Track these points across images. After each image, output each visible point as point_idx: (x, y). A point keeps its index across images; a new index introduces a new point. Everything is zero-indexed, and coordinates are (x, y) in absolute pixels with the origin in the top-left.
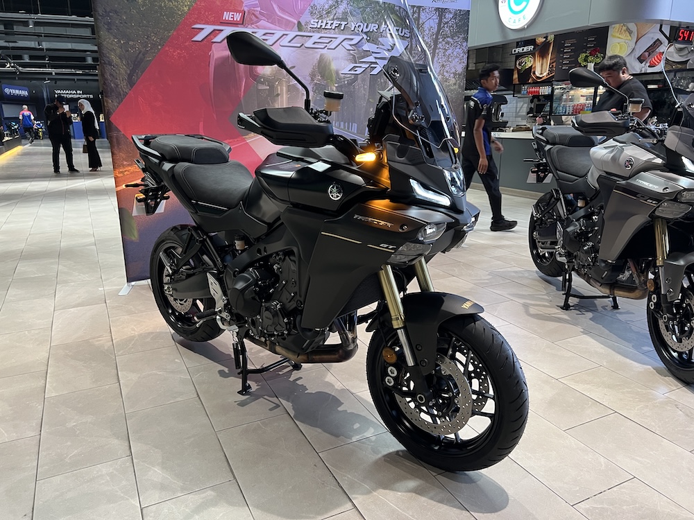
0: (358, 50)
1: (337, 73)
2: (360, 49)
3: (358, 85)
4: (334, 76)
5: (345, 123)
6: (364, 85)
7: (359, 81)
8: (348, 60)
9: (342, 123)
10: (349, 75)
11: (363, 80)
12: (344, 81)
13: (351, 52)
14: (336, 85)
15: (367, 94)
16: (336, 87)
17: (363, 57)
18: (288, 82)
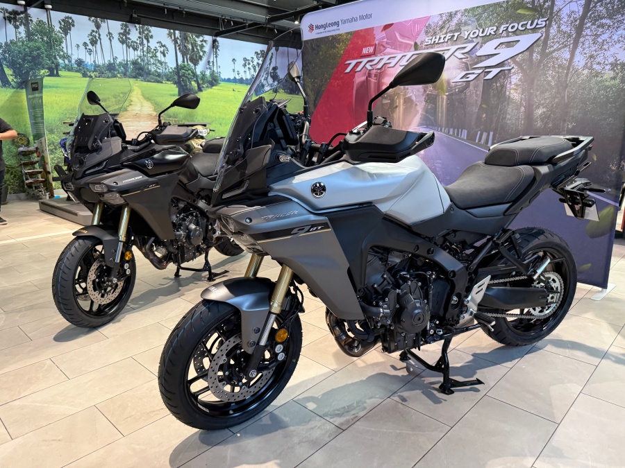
0: (471, 57)
1: (448, 82)
2: (474, 56)
3: (470, 91)
4: (445, 85)
5: (454, 130)
6: (476, 91)
7: (471, 88)
8: (459, 69)
9: (451, 130)
10: (460, 83)
11: (476, 86)
12: (455, 90)
13: (463, 60)
14: (447, 94)
15: (480, 100)
16: (447, 96)
17: (477, 63)
18: (405, 95)
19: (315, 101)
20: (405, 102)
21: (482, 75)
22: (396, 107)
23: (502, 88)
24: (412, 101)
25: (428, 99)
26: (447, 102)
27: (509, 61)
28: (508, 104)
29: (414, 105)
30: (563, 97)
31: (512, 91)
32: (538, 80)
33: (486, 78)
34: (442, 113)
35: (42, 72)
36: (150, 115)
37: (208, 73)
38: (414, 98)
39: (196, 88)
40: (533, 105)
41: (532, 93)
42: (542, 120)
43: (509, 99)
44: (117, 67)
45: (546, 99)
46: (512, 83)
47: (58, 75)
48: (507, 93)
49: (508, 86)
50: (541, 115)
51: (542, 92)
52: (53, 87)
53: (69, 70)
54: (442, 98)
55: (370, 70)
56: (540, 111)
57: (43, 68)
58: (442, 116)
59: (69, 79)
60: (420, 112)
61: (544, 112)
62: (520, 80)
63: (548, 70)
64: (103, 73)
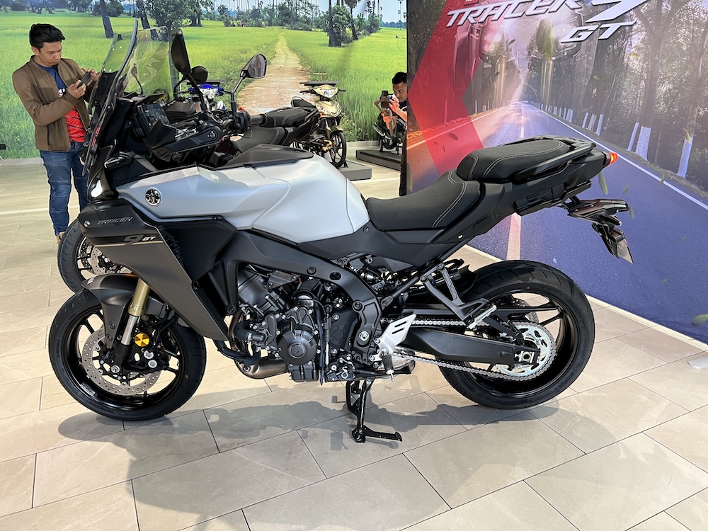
0: (585, 6)
1: (556, 42)
3: (581, 55)
4: (553, 46)
5: (558, 108)
6: (589, 56)
7: (582, 51)
8: (570, 23)
9: (555, 109)
10: (570, 44)
11: (588, 49)
12: (564, 53)
13: (576, 11)
14: (554, 58)
15: (592, 68)
16: (553, 61)
17: (591, 16)
18: (507, 59)
19: (417, 62)
20: (507, 68)
21: (597, 33)
22: (498, 73)
23: (620, 53)
24: (515, 66)
25: (533, 65)
26: (553, 69)
27: (632, 12)
28: (625, 76)
29: (517, 72)
30: (696, 69)
31: (631, 57)
32: (666, 42)
33: (600, 38)
34: (547, 84)
35: (185, 21)
36: (296, 69)
37: (366, 16)
38: (517, 63)
39: (351, 36)
40: (656, 79)
41: (657, 61)
42: (666, 101)
43: (626, 68)
44: (262, 14)
45: (674, 70)
46: (633, 45)
47: (199, 25)
48: (626, 60)
49: (627, 49)
50: (665, 94)
51: (670, 61)
52: (195, 38)
53: (211, 19)
54: (548, 64)
55: (472, 24)
56: (664, 88)
57: (186, 17)
58: (546, 90)
59: (211, 29)
60: (523, 82)
61: (670, 90)
62: (643, 41)
63: (680, 28)
64: (246, 21)
